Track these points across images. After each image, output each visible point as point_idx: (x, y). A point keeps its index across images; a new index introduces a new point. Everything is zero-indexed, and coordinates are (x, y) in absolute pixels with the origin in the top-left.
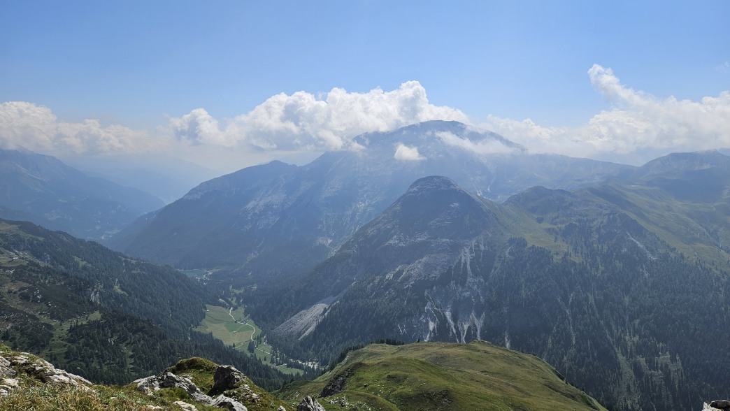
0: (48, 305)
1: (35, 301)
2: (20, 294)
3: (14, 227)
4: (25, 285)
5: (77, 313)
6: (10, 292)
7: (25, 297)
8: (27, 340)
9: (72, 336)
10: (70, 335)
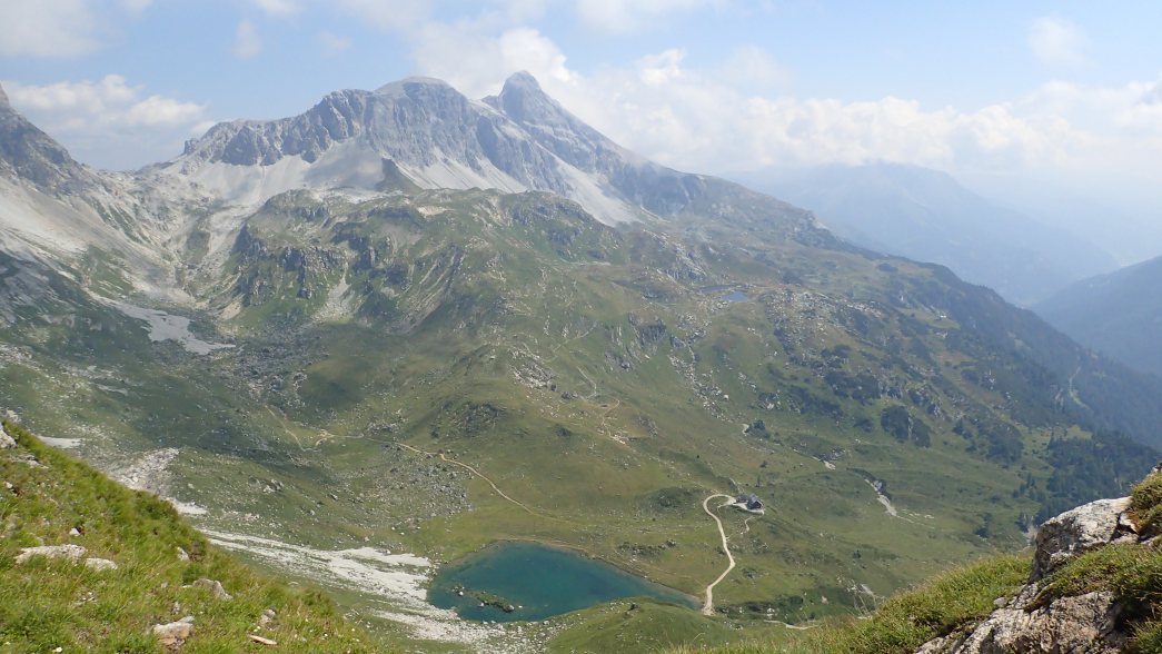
0: (1005, 397)
1: (986, 385)
2: (964, 371)
3: (926, 271)
4: (967, 359)
5: (1047, 420)
6: (948, 364)
7: (971, 377)
8: (988, 443)
9: (1055, 455)
10: (1051, 452)
